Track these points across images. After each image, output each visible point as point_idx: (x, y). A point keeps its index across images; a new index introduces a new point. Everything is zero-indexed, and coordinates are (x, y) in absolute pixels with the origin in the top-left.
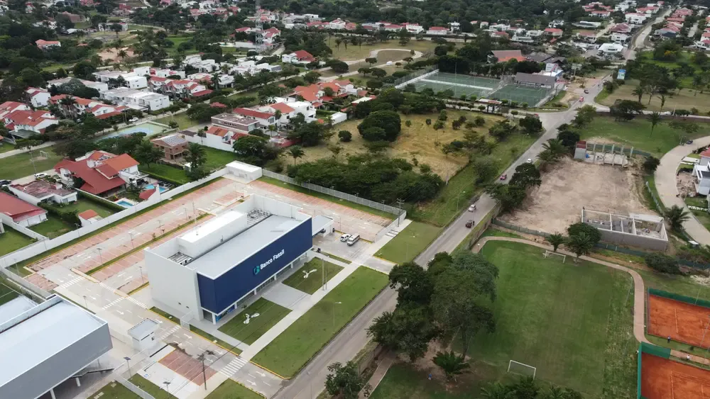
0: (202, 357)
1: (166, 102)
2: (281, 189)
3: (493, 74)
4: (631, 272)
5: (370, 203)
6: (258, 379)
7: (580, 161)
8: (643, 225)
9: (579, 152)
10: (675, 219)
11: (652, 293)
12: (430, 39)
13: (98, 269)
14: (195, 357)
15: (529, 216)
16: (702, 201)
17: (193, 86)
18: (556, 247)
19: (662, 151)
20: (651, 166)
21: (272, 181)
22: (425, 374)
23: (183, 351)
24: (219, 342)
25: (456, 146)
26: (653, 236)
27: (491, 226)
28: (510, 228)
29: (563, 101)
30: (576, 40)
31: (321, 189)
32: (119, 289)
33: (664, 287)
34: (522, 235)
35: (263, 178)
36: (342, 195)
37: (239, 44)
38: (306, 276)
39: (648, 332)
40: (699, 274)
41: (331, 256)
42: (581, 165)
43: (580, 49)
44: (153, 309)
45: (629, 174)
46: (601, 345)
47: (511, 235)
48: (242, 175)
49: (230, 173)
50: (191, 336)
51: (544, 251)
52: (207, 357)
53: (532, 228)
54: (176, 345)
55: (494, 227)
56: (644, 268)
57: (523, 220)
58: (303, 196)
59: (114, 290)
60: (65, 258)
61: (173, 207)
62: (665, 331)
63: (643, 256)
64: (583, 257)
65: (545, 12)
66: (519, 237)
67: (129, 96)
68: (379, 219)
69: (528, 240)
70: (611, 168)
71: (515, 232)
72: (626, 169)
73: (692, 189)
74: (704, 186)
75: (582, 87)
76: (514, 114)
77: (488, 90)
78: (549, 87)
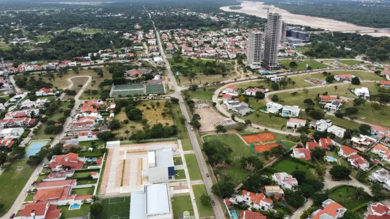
1: (21, 130)
2: (130, 145)
4: (235, 133)
6: (197, 182)
7: (197, 108)
8: (228, 121)
10: (233, 117)
11: (242, 136)
13: (122, 184)
14: (179, 186)
16: (232, 111)
18: (218, 133)
20: (214, 104)
21: (125, 144)
23: (175, 186)
24: (180, 181)
26: (231, 123)
27: (200, 134)
28: (203, 132)
29: (170, 88)
31: (146, 140)
33: (242, 134)
35: (121, 144)
38: (176, 162)
39: (248, 143)
40: (245, 128)
46: (243, 148)
48: (114, 146)
49: (109, 146)
50: (172, 183)
51: (217, 135)
52: (181, 185)
53: (207, 131)
54: (172, 186)
56: (236, 131)
57: (202, 129)
58: (143, 144)
59: (135, 186)
60: (106, 187)
62: (250, 142)
63: (233, 128)
64: (225, 133)
65: (111, 42)
66: (207, 134)
68: (171, 142)
69: (210, 134)
70: (206, 108)
72: (209, 107)
73: (227, 108)
74: (229, 107)
75: (169, 81)
76: (164, 97)
77: (143, 89)
78: (160, 83)
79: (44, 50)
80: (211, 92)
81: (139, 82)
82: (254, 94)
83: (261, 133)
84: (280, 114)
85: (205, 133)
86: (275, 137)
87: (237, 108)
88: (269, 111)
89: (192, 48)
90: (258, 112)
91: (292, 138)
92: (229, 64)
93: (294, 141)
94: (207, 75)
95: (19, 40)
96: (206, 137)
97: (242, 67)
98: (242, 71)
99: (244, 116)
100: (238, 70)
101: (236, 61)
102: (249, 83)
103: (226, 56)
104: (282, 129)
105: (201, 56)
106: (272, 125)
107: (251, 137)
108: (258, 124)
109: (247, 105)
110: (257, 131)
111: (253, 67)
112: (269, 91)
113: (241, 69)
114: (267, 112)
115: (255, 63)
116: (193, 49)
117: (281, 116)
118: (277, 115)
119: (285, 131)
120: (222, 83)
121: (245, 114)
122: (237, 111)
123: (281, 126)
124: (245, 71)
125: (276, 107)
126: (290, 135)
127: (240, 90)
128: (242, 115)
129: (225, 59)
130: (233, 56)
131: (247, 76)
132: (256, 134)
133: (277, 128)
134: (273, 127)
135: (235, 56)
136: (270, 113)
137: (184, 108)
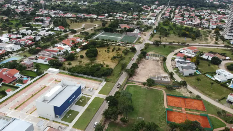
0: (58, 129)
1: (19, 47)
2: (66, 75)
3: (120, 32)
4: (162, 90)
5: (94, 78)
7: (147, 59)
8: (164, 77)
9: (147, 57)
10: (171, 74)
11: (168, 95)
12: (99, 20)
13: (18, 107)
14: (57, 129)
15: (136, 77)
16: (177, 69)
17: (28, 41)
18: (144, 85)
19: (167, 55)
20: (165, 60)
21: (63, 73)
22: (118, 124)
23: (53, 128)
24: (62, 124)
25: (114, 58)
26: (166, 80)
27: (127, 81)
28: (132, 81)
29: (141, 41)
30: (142, 19)
31: (79, 75)
32: (27, 112)
33: (170, 93)
34: (135, 83)
35: (60, 73)
36: (85, 76)
37: (37, 23)
38: (81, 102)
39: (167, 105)
40: (178, 89)
41: (86, 95)
42: (147, 61)
43: (143, 22)
44: (40, 117)
45: (160, 62)
46: (157, 110)
47: (133, 83)
48: (54, 72)
49: (49, 72)
50: (54, 123)
51: (142, 87)
52: (60, 128)
53: (137, 81)
54: (50, 126)
55: (128, 81)
56: (165, 89)
57: (135, 78)
58: (74, 77)
59: (26, 113)
60: (5, 105)
61: (35, 85)
62: (171, 105)
63: (165, 85)
64: (151, 88)
65: (132, 9)
66: (135, 84)
67: (6, 46)
68: (97, 82)
69: (137, 84)
70: (155, 61)
71: (134, 82)
72: (159, 61)
73: (175, 65)
74: (178, 65)
75: (145, 36)
76: (128, 46)
77: (120, 38)
78: (136, 36)
79: (89, 8)
80: (172, 50)
81: (122, 33)
82: (210, 59)
83: (190, 98)
84: (227, 84)
85: (133, 82)
86: (204, 108)
87: (182, 67)
88: (216, 78)
89: (182, 17)
90: (203, 76)
91: (225, 116)
92: (205, 32)
93: (226, 121)
94: (179, 36)
95: (83, 2)
96: (131, 86)
97: (216, 36)
98: (214, 39)
99: (186, 76)
100: (211, 38)
101: (213, 31)
102: (215, 49)
103: (207, 26)
104: (219, 101)
105: (185, 23)
106: (210, 93)
107: (176, 100)
108: (195, 87)
109: (194, 66)
110: (187, 95)
111: (226, 37)
112: (230, 60)
113: (214, 38)
114: (213, 79)
115: (230, 34)
116: (183, 19)
117: (227, 87)
118: (224, 85)
119: (223, 104)
120: (187, 44)
121: (188, 75)
122: (181, 70)
123: (220, 97)
124: (217, 39)
125: (225, 76)
126: (224, 111)
127: (199, 53)
128: (184, 75)
129: (204, 28)
130: (213, 27)
131: (217, 43)
132: (185, 98)
133: (214, 99)
134: (210, 96)
135: (215, 27)
136: (216, 81)
137: (135, 57)
